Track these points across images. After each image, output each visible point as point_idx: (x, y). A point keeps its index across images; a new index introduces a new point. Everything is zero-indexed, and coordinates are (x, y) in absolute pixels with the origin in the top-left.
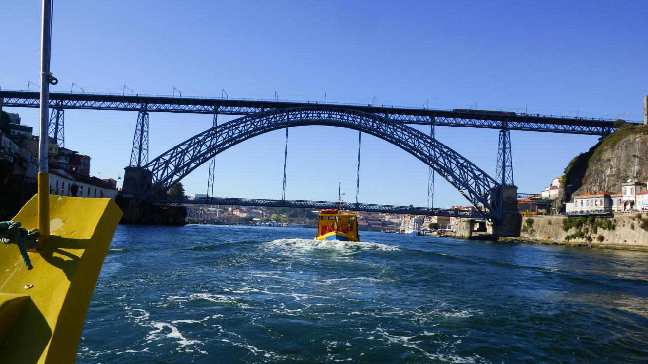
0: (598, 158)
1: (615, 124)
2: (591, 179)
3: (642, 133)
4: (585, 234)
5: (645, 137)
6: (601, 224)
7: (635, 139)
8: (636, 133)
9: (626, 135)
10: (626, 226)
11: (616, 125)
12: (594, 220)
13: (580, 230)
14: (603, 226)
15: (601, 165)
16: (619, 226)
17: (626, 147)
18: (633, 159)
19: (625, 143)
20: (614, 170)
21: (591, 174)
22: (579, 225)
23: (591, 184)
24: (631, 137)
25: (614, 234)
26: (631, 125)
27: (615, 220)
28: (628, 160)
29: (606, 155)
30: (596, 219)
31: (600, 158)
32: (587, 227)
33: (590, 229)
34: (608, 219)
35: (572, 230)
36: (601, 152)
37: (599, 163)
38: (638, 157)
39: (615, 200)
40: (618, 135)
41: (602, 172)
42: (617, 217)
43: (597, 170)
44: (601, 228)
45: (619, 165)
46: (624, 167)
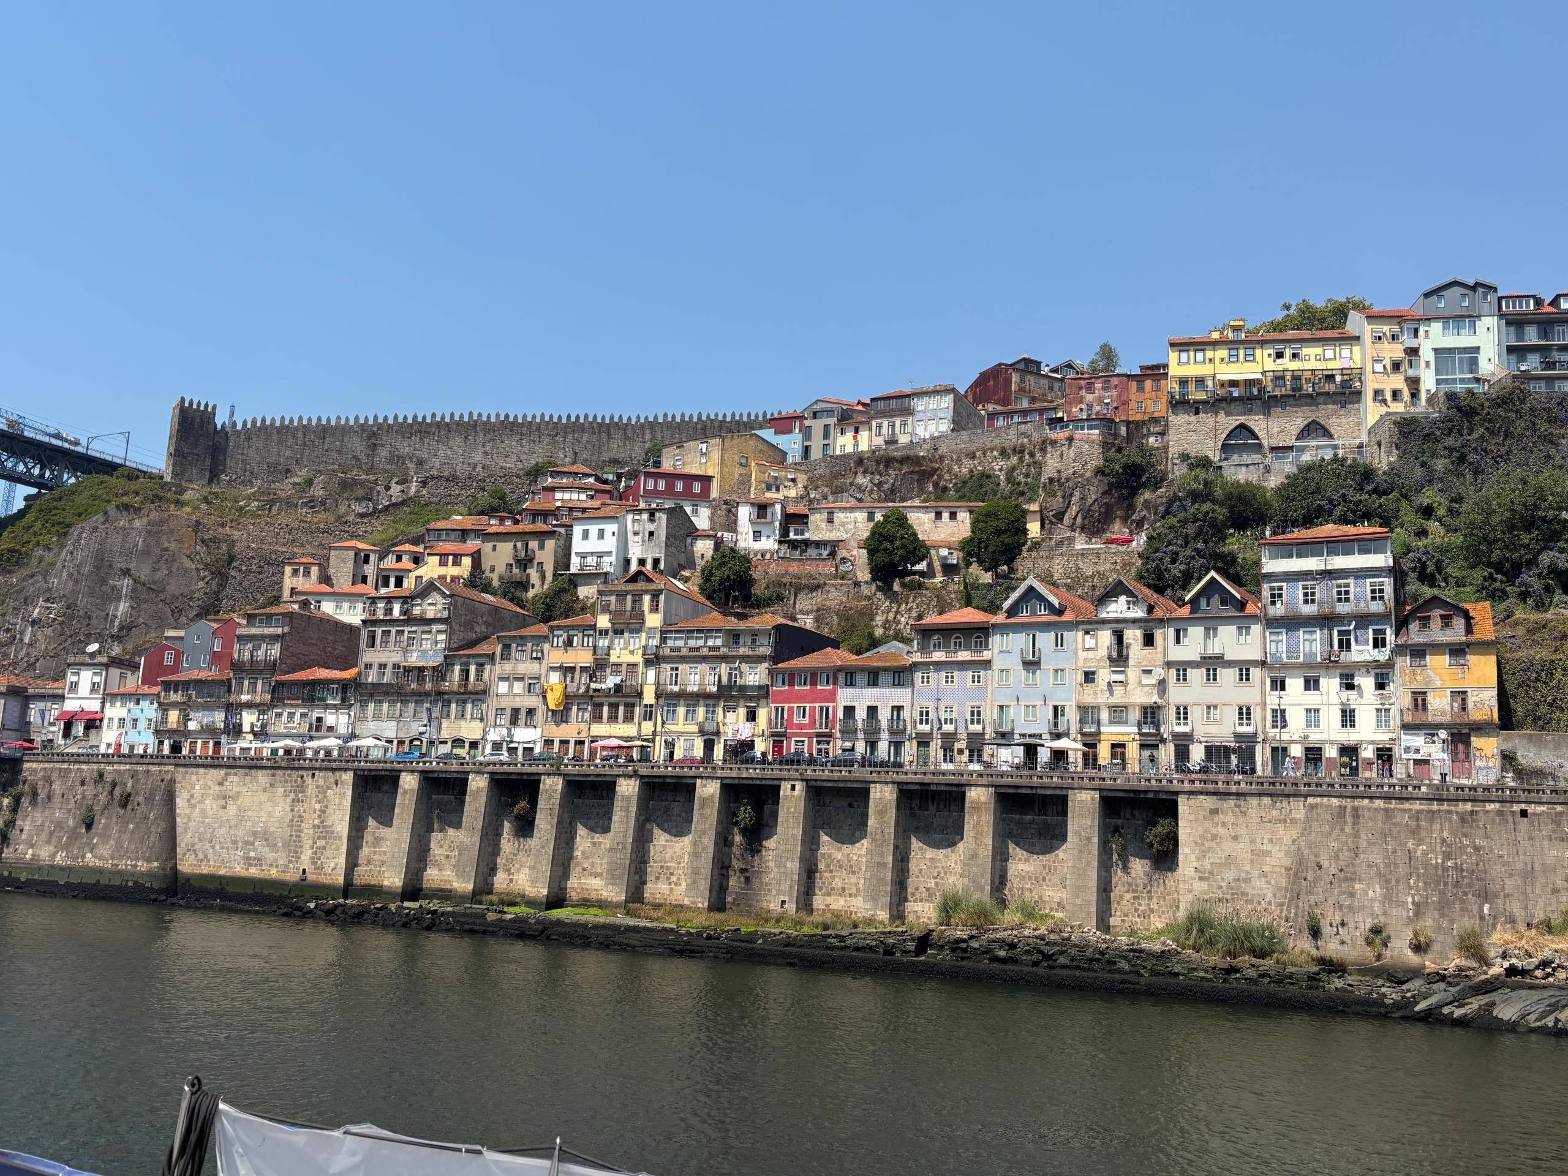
20: (55, 606)
28: (103, 582)
45: (73, 591)
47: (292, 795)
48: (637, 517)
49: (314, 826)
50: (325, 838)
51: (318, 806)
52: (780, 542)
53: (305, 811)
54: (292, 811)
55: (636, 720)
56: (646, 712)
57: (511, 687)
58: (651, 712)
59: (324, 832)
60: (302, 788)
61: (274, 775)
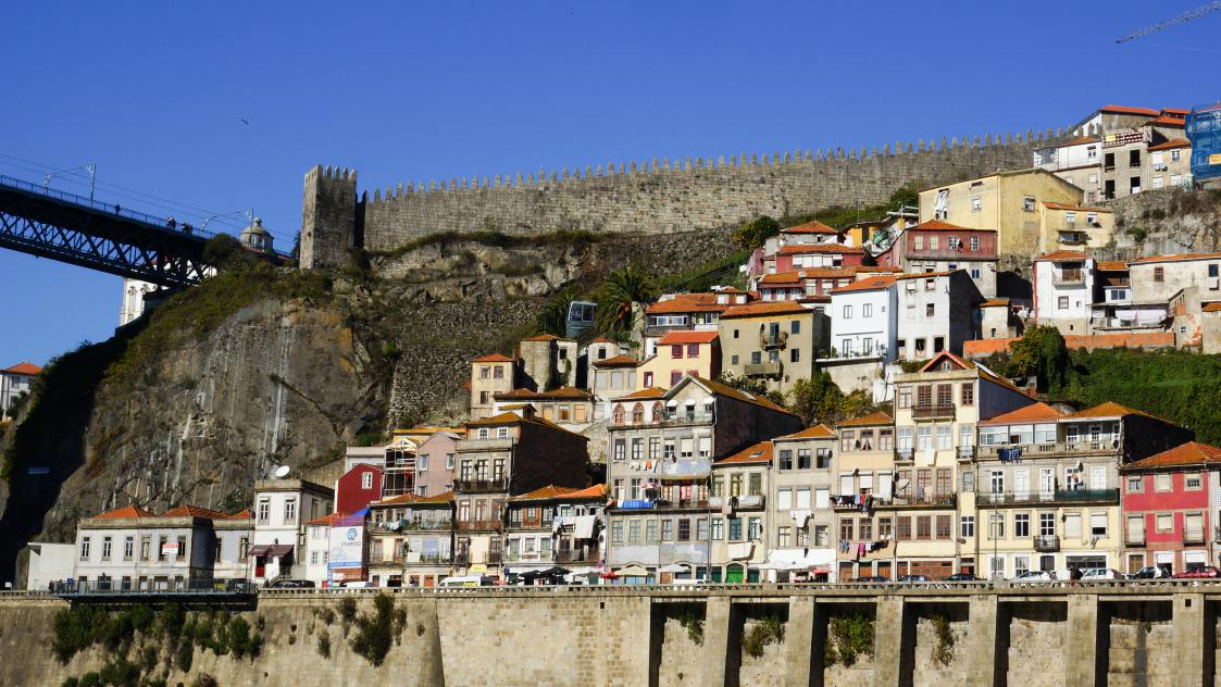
0: (148, 371)
1: (207, 248)
2: (124, 453)
3: (301, 300)
4: (143, 673)
5: (309, 316)
6: (208, 634)
7: (277, 319)
8: (281, 294)
9: (249, 298)
10: (300, 642)
11: (213, 253)
12: (182, 620)
13: (124, 655)
14: (215, 637)
15: (161, 399)
16: (276, 642)
17: (249, 345)
18: (269, 390)
19: (246, 327)
20: (205, 424)
21: (122, 431)
22: (117, 638)
23: (124, 469)
24: (268, 308)
25: (257, 671)
26: (263, 263)
27: (261, 621)
28: (255, 393)
29: (180, 365)
30: (190, 615)
31: (155, 373)
32: (150, 643)
33: (163, 653)
34: (234, 617)
35: (89, 658)
36: (159, 349)
37: (154, 389)
38: (284, 383)
39: (230, 541)
40: (218, 294)
41: (165, 428)
42: (269, 610)
43: (144, 419)
44: (209, 651)
45: (223, 405)
46: (241, 416)
47: (579, 629)
48: (911, 287)
49: (608, 662)
50: (622, 675)
51: (610, 640)
52: (1095, 308)
53: (595, 646)
54: (580, 646)
55: (953, 535)
56: (964, 526)
57: (794, 500)
58: (971, 526)
59: (618, 668)
60: (588, 620)
61: (554, 607)
